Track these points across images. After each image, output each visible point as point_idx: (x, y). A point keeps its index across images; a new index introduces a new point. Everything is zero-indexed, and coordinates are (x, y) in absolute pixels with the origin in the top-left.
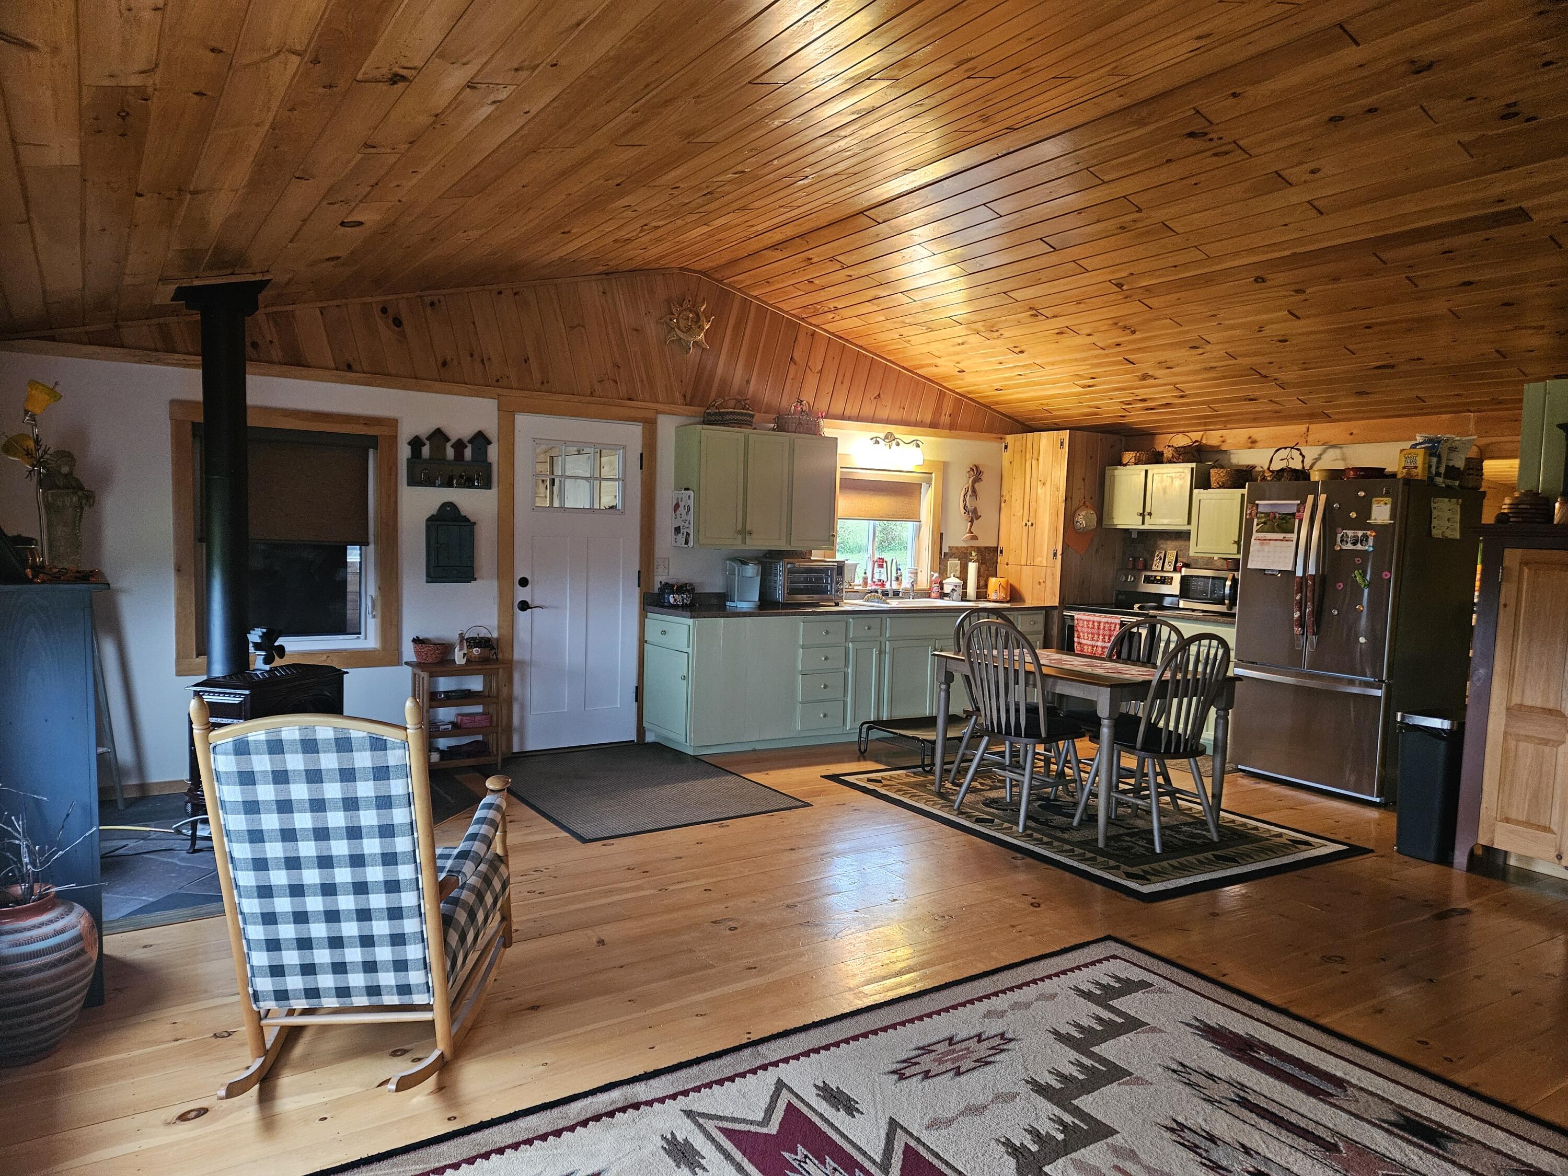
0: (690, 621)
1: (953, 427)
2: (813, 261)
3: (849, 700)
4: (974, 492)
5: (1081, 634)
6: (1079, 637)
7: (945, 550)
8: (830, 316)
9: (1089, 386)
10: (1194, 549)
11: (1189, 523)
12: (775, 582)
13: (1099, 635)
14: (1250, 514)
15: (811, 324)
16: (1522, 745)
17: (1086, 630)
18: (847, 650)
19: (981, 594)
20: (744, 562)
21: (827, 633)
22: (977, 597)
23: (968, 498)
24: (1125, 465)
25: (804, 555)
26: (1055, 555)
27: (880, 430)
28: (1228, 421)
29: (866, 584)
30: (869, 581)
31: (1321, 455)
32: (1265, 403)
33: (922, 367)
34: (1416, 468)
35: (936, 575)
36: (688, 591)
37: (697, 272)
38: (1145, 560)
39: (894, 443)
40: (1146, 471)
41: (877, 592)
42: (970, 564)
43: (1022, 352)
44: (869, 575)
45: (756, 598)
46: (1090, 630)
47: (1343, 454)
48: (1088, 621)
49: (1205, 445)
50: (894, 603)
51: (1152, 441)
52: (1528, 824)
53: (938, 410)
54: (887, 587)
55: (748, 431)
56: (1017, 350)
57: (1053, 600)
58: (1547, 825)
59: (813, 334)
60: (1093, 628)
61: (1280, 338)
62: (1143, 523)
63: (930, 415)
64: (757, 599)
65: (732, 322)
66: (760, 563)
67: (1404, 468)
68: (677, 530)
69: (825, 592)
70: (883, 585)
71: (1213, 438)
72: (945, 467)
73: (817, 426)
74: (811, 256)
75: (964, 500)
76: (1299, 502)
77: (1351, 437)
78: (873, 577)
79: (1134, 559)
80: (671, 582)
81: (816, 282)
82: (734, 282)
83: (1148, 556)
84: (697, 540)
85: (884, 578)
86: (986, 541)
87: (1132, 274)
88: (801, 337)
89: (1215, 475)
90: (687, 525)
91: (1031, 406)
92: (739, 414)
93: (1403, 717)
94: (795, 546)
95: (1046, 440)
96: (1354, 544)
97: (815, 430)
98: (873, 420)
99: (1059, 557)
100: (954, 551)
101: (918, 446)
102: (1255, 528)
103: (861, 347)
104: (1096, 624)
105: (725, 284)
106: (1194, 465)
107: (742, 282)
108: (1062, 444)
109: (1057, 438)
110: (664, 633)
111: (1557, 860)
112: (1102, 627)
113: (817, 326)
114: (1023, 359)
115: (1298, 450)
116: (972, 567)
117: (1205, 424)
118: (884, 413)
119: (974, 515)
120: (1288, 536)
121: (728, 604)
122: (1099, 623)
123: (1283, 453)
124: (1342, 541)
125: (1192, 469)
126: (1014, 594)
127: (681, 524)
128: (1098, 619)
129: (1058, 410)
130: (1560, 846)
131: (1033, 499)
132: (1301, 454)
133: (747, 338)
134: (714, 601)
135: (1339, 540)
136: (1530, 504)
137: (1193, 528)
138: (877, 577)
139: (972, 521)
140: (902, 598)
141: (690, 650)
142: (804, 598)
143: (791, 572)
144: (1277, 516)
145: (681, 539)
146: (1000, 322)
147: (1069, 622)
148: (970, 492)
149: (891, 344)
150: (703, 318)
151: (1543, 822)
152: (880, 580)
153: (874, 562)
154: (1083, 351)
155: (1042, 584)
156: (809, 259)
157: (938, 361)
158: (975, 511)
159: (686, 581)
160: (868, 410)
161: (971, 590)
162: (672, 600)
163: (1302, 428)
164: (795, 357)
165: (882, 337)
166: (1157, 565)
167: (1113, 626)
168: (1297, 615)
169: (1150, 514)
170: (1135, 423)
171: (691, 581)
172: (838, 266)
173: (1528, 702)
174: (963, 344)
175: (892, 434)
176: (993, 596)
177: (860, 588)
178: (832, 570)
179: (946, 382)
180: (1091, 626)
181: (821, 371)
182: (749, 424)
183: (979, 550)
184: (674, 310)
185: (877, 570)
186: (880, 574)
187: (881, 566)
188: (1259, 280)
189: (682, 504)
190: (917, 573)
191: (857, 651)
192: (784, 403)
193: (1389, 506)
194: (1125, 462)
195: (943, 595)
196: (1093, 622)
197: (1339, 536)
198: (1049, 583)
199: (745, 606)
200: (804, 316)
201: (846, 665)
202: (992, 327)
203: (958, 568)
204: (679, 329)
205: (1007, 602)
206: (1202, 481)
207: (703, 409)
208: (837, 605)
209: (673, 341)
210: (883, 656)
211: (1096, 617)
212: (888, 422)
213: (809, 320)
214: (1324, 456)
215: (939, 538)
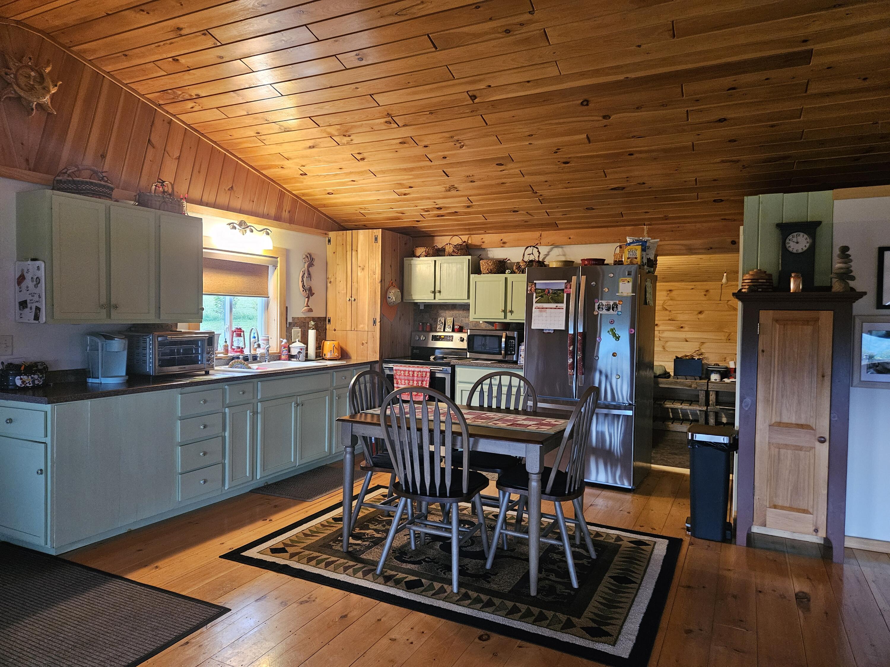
0: (48, 407)
1: (291, 221)
2: (183, 32)
3: (227, 461)
4: (309, 274)
5: (399, 381)
6: (397, 383)
7: (290, 320)
8: (190, 104)
9: (405, 194)
10: (472, 316)
11: (469, 298)
12: (145, 355)
13: (413, 381)
14: (531, 290)
15: (167, 112)
16: (783, 451)
17: (403, 377)
18: (224, 414)
19: (319, 356)
20: (108, 337)
21: (205, 402)
22: (316, 357)
23: (305, 279)
24: (419, 257)
25: (170, 328)
26: (375, 322)
27: (236, 218)
28: (485, 228)
29: (227, 351)
30: (229, 349)
31: (549, 252)
32: (523, 214)
33: (270, 167)
34: (636, 258)
35: (285, 341)
36: (41, 371)
37: (39, 31)
38: (431, 325)
39: (248, 230)
40: (435, 261)
41: (238, 358)
42: (310, 331)
43: (363, 159)
44: (229, 343)
45: (123, 371)
46: (406, 378)
47: (563, 251)
48: (405, 371)
49: (471, 244)
50: (255, 368)
51: (433, 241)
52: (791, 509)
53: (280, 207)
54: (247, 352)
55: (108, 202)
56: (359, 157)
57: (376, 357)
58: (806, 508)
59: (170, 122)
60: (409, 376)
61: (565, 160)
62: (435, 299)
63: (274, 210)
64: (124, 374)
65: (82, 94)
66: (126, 337)
67: (628, 258)
68: (23, 304)
69: (196, 362)
70: (242, 352)
71: (475, 240)
72: (287, 253)
73: (181, 206)
74: (181, 26)
75: (303, 281)
76: (566, 281)
77: (569, 240)
78: (232, 345)
79: (423, 324)
80: (16, 362)
81: (182, 60)
82: (85, 51)
83: (432, 322)
84: (51, 314)
85: (241, 345)
86: (318, 313)
87: (490, 86)
88: (158, 123)
89: (483, 265)
90: (36, 298)
91: (350, 210)
92: (96, 185)
93: (692, 436)
94: (164, 319)
95: (362, 235)
96: (608, 310)
97: (180, 211)
98: (228, 208)
99: (378, 324)
100: (296, 321)
101: (268, 234)
102: (535, 300)
103: (215, 143)
104: (411, 373)
105: (72, 52)
106: (470, 257)
107: (94, 51)
108: (376, 239)
109: (372, 235)
110: (10, 421)
111: (814, 533)
112: (416, 375)
113: (174, 116)
114: (362, 166)
115: (537, 248)
116: (312, 334)
117: (469, 230)
118: (237, 204)
119: (309, 292)
120: (559, 305)
121: (90, 380)
122: (413, 372)
123: (529, 250)
124: (599, 308)
125: (469, 260)
126: (344, 354)
127: (28, 298)
128: (413, 369)
129: (372, 213)
130: (816, 523)
131: (355, 280)
132: (538, 251)
133: (100, 111)
134: (72, 379)
135: (596, 307)
136: (766, 279)
137: (471, 302)
138: (235, 344)
139: (308, 297)
140: (260, 362)
141: (48, 440)
142: (175, 369)
143: (161, 344)
144: (551, 291)
145: (29, 315)
146: (355, 126)
147: (387, 372)
148: (306, 275)
149: (245, 142)
150: (48, 81)
151: (803, 506)
152: (239, 347)
153: (233, 332)
154: (414, 162)
155: (365, 344)
156: (179, 29)
157: (286, 163)
158: (310, 289)
159: (38, 360)
160: (223, 199)
161: (312, 351)
162: (18, 382)
163: (537, 234)
164: (152, 139)
165: (237, 134)
166: (440, 326)
167: (424, 374)
168: (570, 361)
169: (440, 292)
170: (424, 227)
171: (43, 360)
172: (210, 43)
173: (785, 420)
174: (313, 147)
175: (245, 222)
176: (328, 356)
177: (222, 355)
178: (203, 340)
179: (285, 184)
180: (407, 374)
181: (179, 158)
182: (109, 196)
183: (313, 319)
184: (11, 64)
185: (235, 339)
186: (238, 342)
187: (239, 335)
188: (586, 103)
189: (28, 276)
190: (268, 340)
191: (233, 415)
192: (144, 182)
193: (631, 284)
194: (418, 255)
195: (291, 357)
196: (409, 371)
197: (597, 305)
198: (370, 345)
199: (111, 382)
200: (161, 102)
201: (224, 430)
202: (347, 131)
203: (300, 334)
204: (18, 85)
205: (339, 360)
206: (475, 269)
207: (51, 177)
208: (207, 373)
209: (10, 98)
210: (255, 416)
211: (411, 368)
212: (240, 211)
213: (166, 108)
214: (551, 253)
215: (285, 311)
